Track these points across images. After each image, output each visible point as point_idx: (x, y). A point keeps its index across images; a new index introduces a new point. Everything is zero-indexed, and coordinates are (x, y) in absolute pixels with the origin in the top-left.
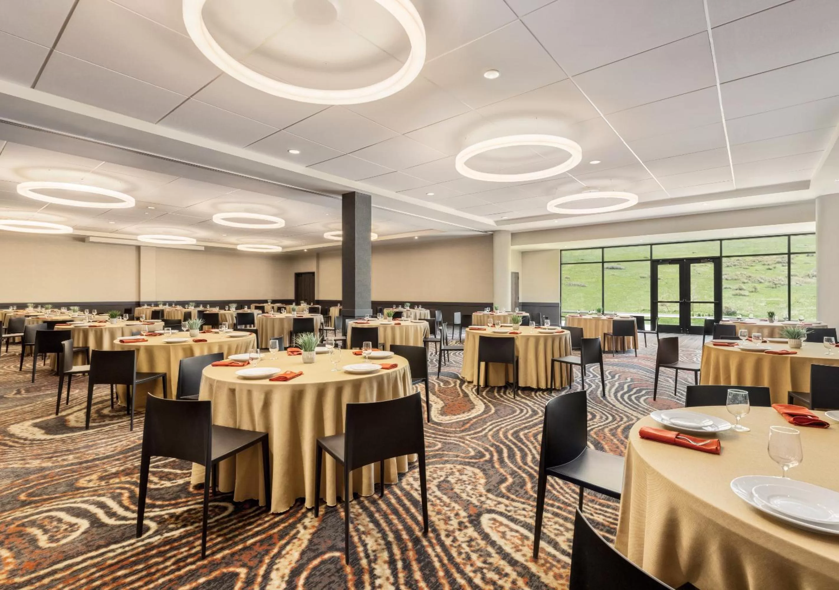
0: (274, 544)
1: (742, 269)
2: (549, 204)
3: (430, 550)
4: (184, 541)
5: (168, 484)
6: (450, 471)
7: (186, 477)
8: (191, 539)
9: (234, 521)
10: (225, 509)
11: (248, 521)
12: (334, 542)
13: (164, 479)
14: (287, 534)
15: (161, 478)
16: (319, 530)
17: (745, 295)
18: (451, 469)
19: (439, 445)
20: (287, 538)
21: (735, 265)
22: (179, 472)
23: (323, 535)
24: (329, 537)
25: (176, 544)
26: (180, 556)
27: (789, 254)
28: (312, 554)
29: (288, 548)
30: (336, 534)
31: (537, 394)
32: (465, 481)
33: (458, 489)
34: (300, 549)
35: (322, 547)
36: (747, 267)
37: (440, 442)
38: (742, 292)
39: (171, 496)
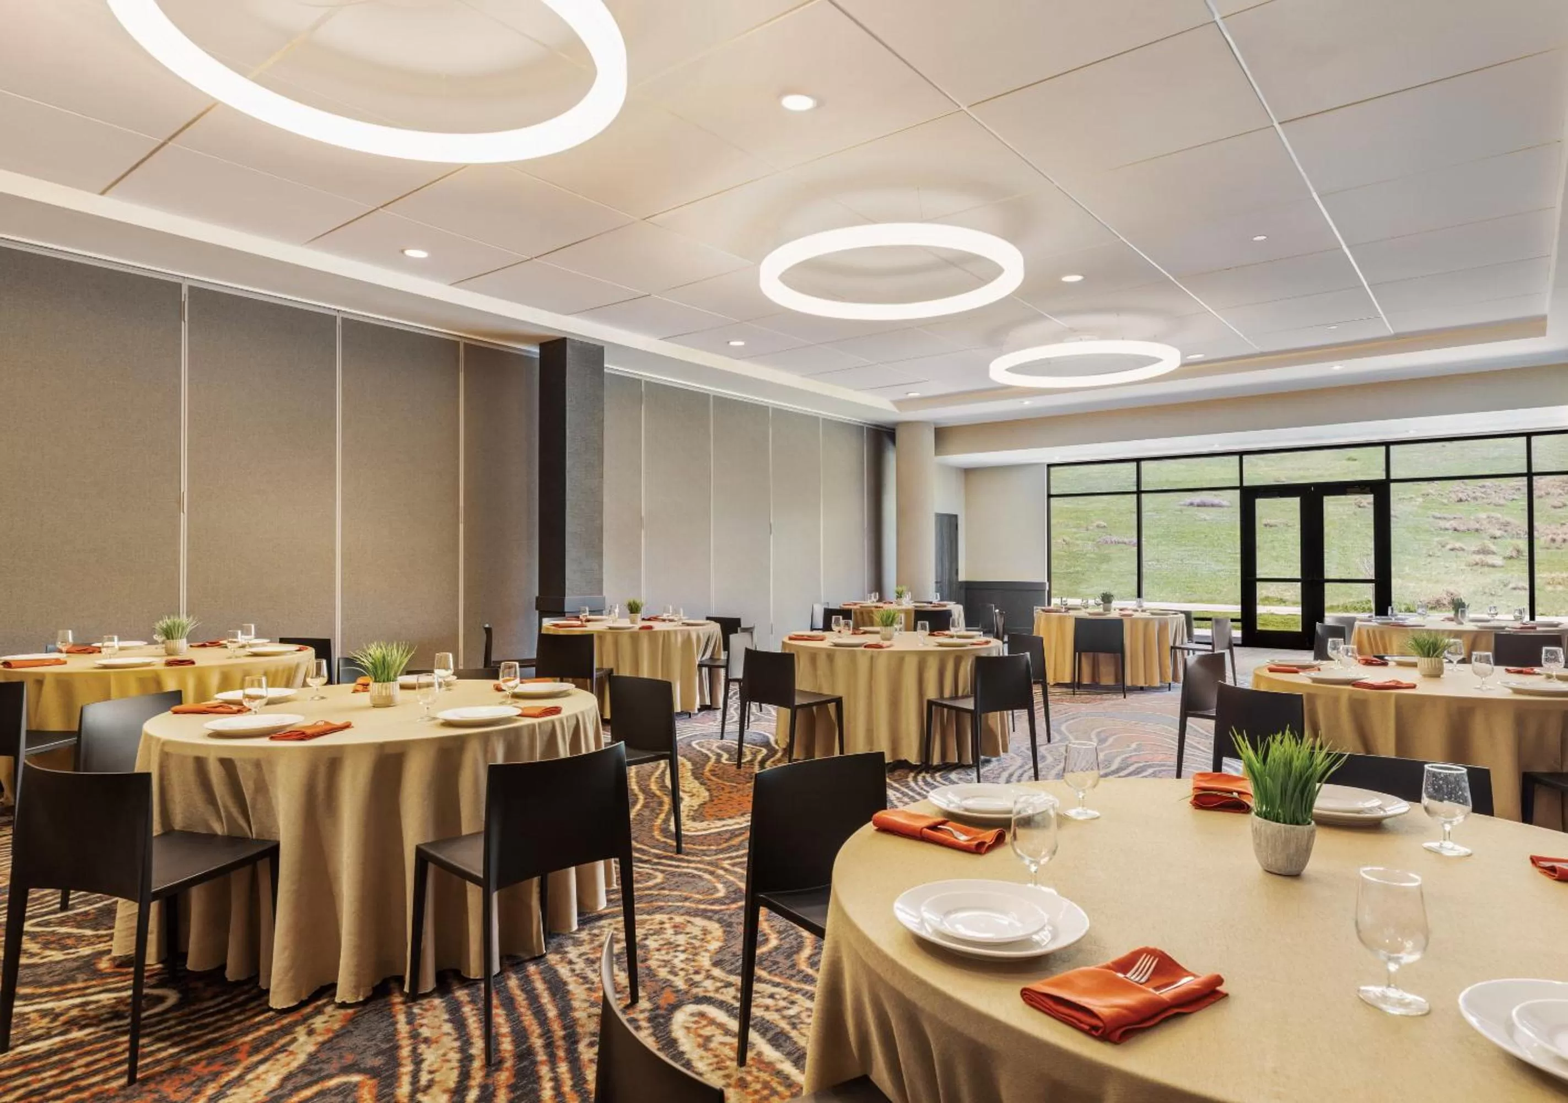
0: (237, 1062)
1: (1491, 507)
2: (993, 366)
3: (544, 1070)
4: (55, 1058)
5: (57, 956)
6: (658, 927)
7: (100, 942)
8: (71, 1055)
9: (172, 1022)
10: (161, 999)
11: (197, 1023)
12: (358, 1057)
13: (53, 946)
14: (271, 1044)
15: (46, 946)
16: (337, 1036)
17: (1493, 566)
18: (662, 923)
19: (660, 877)
20: (267, 1051)
21: (1475, 498)
22: (89, 932)
23: (343, 1045)
24: (352, 1049)
25: (36, 1064)
26: (36, 1086)
27: (1530, 475)
28: (306, 1079)
29: (262, 1068)
30: (369, 1044)
31: (920, 778)
32: (679, 946)
33: (658, 960)
34: (284, 1071)
35: (329, 1068)
36: (1502, 502)
37: (663, 872)
38: (1490, 559)
39: (56, 978)
